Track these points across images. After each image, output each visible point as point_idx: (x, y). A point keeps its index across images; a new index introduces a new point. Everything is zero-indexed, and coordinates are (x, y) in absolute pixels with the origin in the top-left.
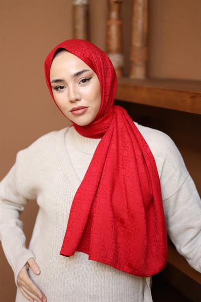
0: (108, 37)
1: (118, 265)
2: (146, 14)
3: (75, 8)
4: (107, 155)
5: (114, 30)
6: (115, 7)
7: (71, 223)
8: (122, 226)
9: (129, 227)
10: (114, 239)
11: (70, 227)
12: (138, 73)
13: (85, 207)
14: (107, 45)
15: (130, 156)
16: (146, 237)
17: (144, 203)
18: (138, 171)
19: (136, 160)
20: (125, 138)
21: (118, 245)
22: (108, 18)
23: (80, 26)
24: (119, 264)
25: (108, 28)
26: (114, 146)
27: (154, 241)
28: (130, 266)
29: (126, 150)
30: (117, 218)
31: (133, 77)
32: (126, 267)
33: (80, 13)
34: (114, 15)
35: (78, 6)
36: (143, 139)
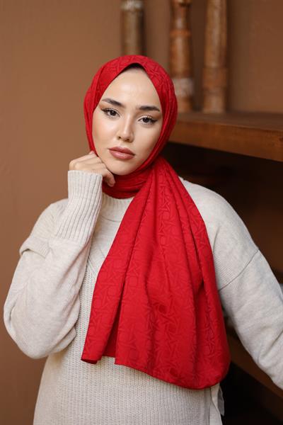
0: (171, 55)
1: (154, 371)
2: (225, 20)
3: (124, 14)
4: (141, 219)
5: (180, 44)
6: (181, 12)
7: (95, 315)
8: (164, 317)
9: (171, 317)
10: (149, 335)
11: (94, 321)
12: (215, 104)
13: (114, 291)
14: (171, 66)
15: (172, 219)
16: (195, 332)
17: (192, 283)
18: (183, 239)
19: (181, 224)
20: (166, 196)
21: (157, 343)
22: (172, 27)
23: (132, 40)
24: (158, 370)
25: (171, 41)
26: (150, 207)
27: (207, 339)
28: (173, 372)
29: (168, 211)
30: (155, 306)
31: (206, 111)
32: (167, 375)
33: (132, 21)
34: (180, 23)
35: (129, 11)
36: (189, 197)
